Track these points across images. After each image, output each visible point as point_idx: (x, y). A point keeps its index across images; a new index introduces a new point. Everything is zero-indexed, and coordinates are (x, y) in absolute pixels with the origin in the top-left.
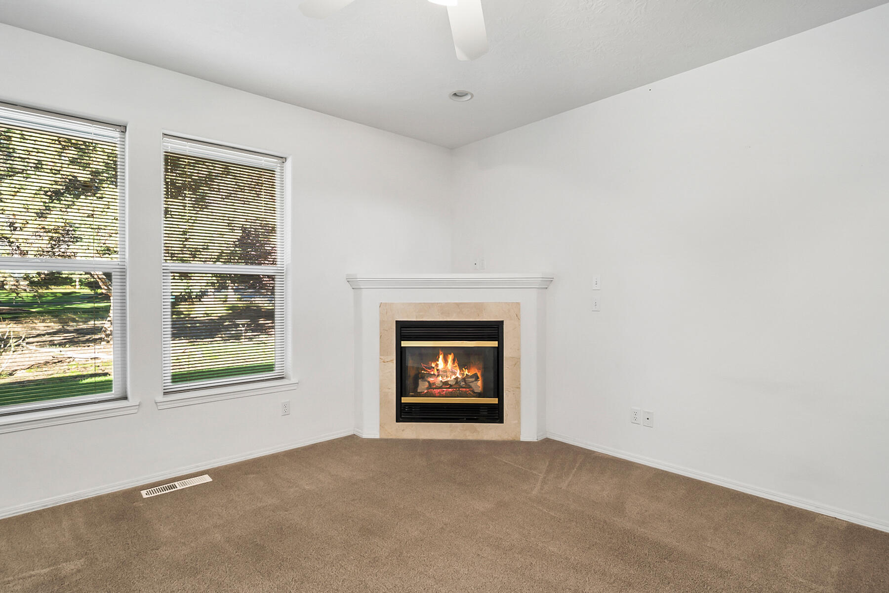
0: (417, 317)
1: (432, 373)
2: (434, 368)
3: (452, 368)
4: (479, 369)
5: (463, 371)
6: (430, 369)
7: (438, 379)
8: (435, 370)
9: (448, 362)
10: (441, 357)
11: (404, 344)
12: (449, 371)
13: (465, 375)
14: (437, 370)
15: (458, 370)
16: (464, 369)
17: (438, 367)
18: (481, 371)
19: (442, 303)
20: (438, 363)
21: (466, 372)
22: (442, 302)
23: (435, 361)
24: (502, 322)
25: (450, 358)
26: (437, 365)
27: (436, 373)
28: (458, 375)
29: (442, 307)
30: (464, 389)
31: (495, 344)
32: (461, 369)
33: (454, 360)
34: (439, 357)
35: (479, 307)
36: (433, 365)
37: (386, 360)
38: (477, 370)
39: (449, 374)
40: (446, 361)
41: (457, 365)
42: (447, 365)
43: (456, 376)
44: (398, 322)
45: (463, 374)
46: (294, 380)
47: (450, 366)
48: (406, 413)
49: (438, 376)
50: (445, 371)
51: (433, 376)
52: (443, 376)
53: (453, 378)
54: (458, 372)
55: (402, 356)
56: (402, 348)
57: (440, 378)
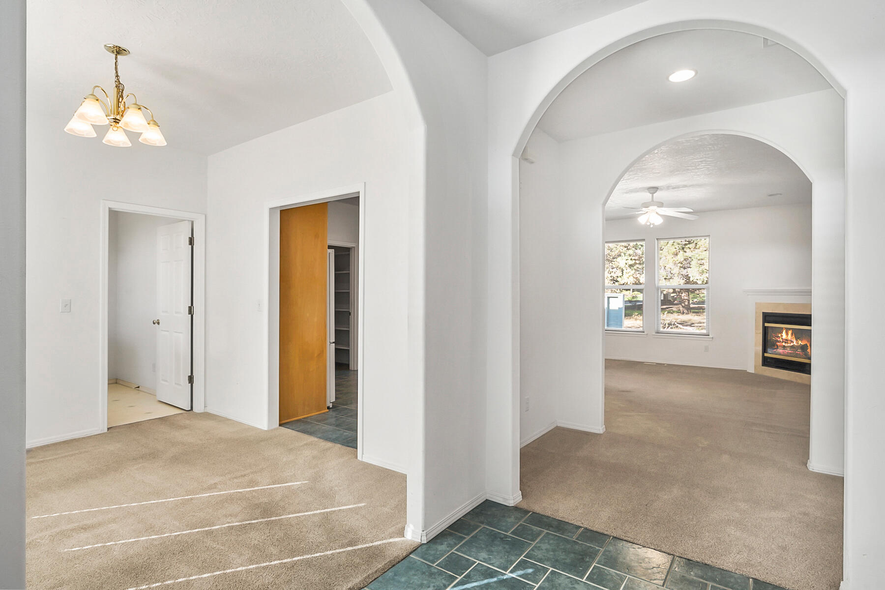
0: (772, 310)
1: (779, 340)
2: (780, 337)
3: (791, 339)
6: (777, 337)
10: (784, 331)
12: (789, 340)
14: (782, 339)
16: (798, 340)
21: (800, 342)
23: (781, 334)
25: (790, 332)
26: (782, 336)
28: (795, 343)
29: (784, 305)
30: (798, 352)
32: (796, 340)
33: (792, 334)
36: (779, 335)
37: (758, 333)
38: (807, 342)
39: (789, 342)
40: (787, 334)
41: (793, 338)
44: (763, 313)
45: (798, 343)
46: (711, 336)
47: (789, 337)
48: (767, 362)
49: (783, 342)
50: (786, 341)
51: (778, 342)
52: (785, 343)
53: (792, 344)
54: (795, 341)
55: (765, 330)
56: (765, 327)
57: (783, 344)
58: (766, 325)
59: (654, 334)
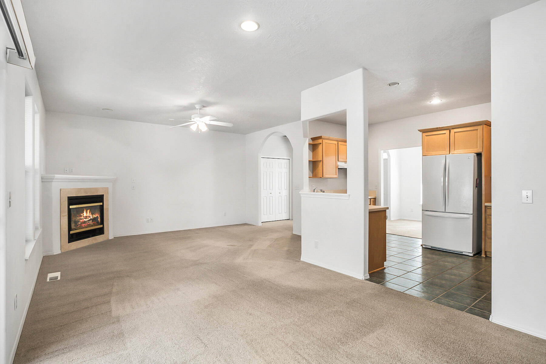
0: (76, 195)
1: (81, 218)
3: (89, 215)
4: (99, 214)
8: (83, 217)
10: (85, 211)
11: (71, 207)
19: (84, 188)
20: (84, 213)
24: (103, 195)
25: (88, 211)
26: (83, 215)
29: (85, 190)
30: (94, 223)
31: (101, 204)
32: (92, 215)
33: (90, 212)
35: (96, 189)
36: (82, 215)
37: (64, 215)
39: (88, 218)
40: (87, 213)
43: (90, 218)
44: (68, 197)
45: (93, 217)
48: (72, 238)
49: (84, 219)
50: (86, 217)
51: (81, 219)
52: (86, 218)
55: (70, 211)
56: (70, 209)
57: (85, 220)
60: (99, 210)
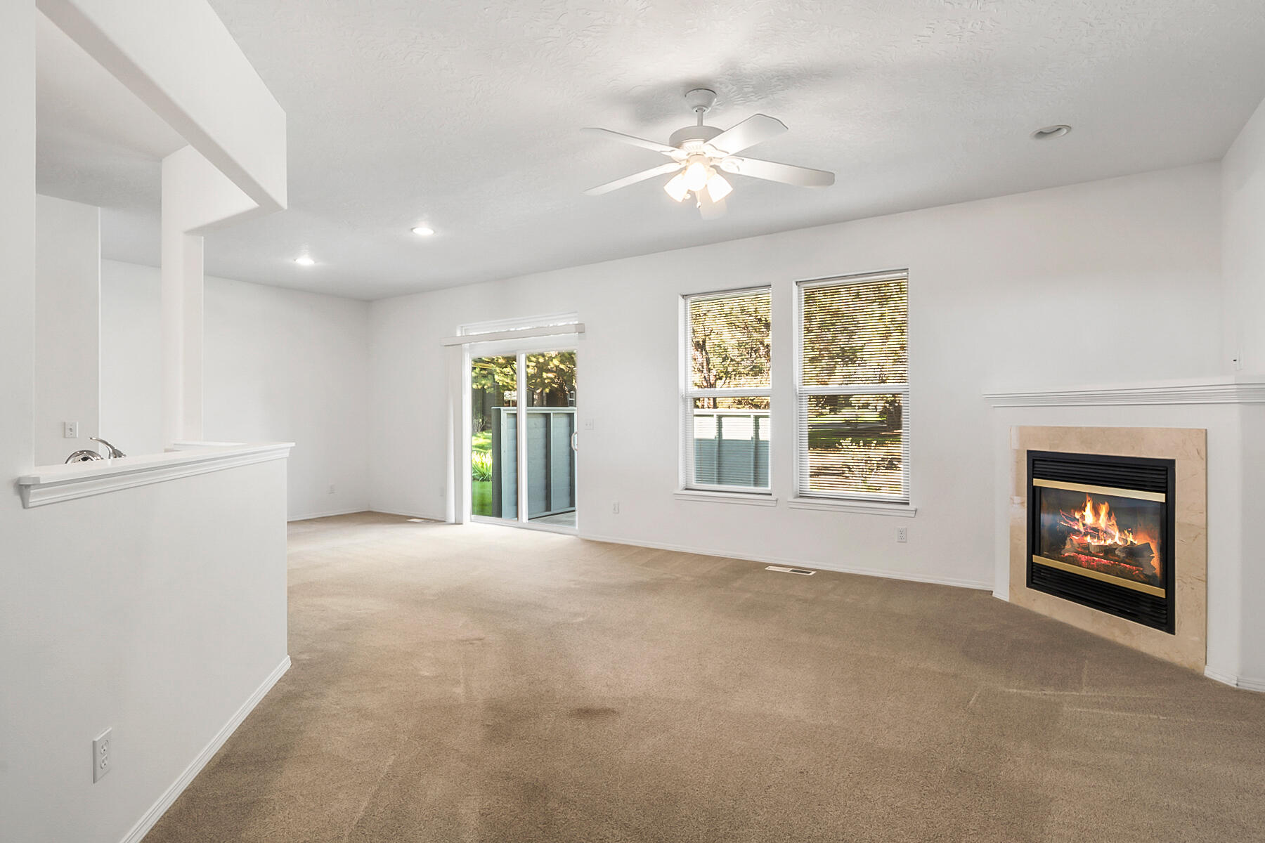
0: (1050, 448)
1: (1076, 528)
2: (1078, 520)
3: (1107, 526)
4: (1152, 538)
5: (1125, 535)
6: (1072, 521)
7: (1085, 538)
8: (1081, 525)
9: (1100, 515)
10: (1089, 505)
12: (1102, 531)
13: (1129, 543)
14: (1084, 525)
15: (1117, 532)
16: (1126, 532)
17: (1084, 520)
18: (1156, 541)
19: (1081, 428)
20: (1084, 513)
21: (1130, 538)
22: (1083, 426)
23: (1081, 511)
24: (1172, 462)
25: (1104, 509)
26: (1083, 517)
27: (1082, 529)
28: (1116, 540)
29: (1081, 433)
30: (1128, 566)
31: (1161, 497)
32: (1121, 531)
33: (1109, 514)
34: (1086, 505)
35: (1135, 435)
36: (1077, 516)
38: (1149, 539)
39: (1102, 535)
40: (1096, 512)
41: (1115, 523)
42: (1098, 519)
43: (1113, 541)
44: (1029, 452)
45: (1126, 541)
46: (912, 507)
47: (1103, 522)
48: (1039, 578)
49: (1086, 534)
50: (1095, 532)
51: (1077, 532)
52: (1093, 537)
53: (1109, 542)
54: (1117, 534)
55: (1035, 499)
56: (1034, 488)
57: (1088, 539)
58: (1037, 482)
59: (791, 499)
60: (1157, 518)
